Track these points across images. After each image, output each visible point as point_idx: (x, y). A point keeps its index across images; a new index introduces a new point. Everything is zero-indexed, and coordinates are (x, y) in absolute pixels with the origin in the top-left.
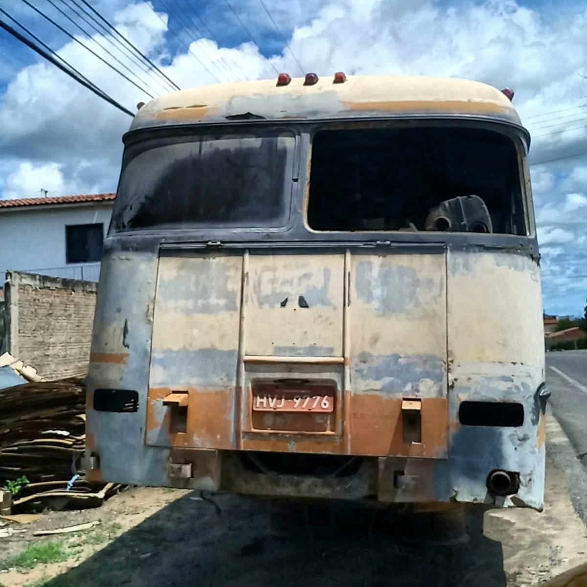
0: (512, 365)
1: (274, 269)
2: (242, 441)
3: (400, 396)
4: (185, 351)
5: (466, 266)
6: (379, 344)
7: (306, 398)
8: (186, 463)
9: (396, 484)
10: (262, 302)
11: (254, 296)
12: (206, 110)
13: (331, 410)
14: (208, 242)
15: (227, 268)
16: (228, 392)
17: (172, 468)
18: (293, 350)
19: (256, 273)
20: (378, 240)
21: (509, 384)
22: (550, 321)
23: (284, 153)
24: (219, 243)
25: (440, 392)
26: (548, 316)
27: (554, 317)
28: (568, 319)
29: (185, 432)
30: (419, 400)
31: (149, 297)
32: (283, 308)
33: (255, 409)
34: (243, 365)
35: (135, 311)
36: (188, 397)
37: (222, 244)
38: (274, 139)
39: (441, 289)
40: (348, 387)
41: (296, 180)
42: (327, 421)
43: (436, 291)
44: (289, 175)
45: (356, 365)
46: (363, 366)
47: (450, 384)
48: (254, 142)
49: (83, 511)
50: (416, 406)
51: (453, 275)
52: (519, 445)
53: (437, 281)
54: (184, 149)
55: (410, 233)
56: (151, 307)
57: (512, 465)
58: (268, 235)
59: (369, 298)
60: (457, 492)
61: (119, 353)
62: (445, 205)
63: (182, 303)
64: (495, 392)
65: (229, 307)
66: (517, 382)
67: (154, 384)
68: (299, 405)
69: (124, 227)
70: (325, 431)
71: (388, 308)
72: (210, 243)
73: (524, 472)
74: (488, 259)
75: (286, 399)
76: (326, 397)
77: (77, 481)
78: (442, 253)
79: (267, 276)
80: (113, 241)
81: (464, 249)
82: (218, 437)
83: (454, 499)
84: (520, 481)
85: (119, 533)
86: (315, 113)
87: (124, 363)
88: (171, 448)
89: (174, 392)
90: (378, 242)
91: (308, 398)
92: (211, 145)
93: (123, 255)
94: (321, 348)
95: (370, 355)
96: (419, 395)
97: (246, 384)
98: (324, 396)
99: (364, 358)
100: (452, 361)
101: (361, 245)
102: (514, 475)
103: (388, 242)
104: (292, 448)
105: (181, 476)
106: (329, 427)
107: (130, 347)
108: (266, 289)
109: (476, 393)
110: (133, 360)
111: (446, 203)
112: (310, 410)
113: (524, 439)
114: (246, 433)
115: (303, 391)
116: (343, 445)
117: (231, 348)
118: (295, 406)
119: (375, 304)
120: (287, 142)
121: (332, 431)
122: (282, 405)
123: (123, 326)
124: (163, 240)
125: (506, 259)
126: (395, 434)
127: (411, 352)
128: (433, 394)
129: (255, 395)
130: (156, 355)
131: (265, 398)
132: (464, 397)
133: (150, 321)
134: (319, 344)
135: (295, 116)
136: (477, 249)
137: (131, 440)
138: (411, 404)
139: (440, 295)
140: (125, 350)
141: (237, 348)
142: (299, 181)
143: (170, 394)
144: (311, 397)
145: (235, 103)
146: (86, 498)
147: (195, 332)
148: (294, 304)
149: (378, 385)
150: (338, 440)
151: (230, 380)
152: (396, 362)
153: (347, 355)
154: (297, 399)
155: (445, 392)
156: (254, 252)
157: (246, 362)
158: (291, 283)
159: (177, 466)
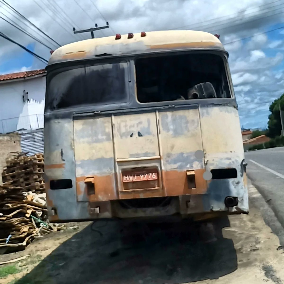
0: (230, 153)
1: (126, 121)
2: (120, 195)
3: (186, 170)
4: (90, 160)
5: (208, 113)
6: (174, 149)
7: (145, 175)
8: (97, 207)
9: (187, 206)
10: (122, 135)
11: (118, 134)
12: (86, 53)
13: (157, 179)
14: (95, 112)
15: (105, 123)
16: (111, 175)
17: (91, 210)
18: (138, 155)
19: (118, 124)
20: (169, 105)
21: (230, 161)
22: (247, 133)
23: (123, 70)
24: (100, 112)
25: (202, 166)
26: (245, 129)
27: (249, 130)
28: (258, 130)
29: (95, 194)
30: (193, 171)
31: (71, 138)
32: (131, 138)
33: (124, 181)
34: (117, 163)
35: (65, 145)
36: (94, 179)
37: (101, 112)
38: (118, 64)
39: (198, 124)
40: (163, 168)
41: (130, 82)
42: (155, 183)
43: (196, 124)
44: (127, 79)
45: (165, 159)
46: (168, 159)
47: (206, 163)
48: (109, 66)
49: (17, 252)
50: (193, 173)
51: (202, 117)
52: (237, 186)
53: (196, 120)
54: (78, 71)
55: (182, 101)
56: (72, 142)
57: (234, 194)
58: (121, 107)
59: (168, 130)
60: (213, 207)
61: (60, 163)
62: (195, 87)
63: (86, 139)
64: (225, 164)
65: (108, 139)
66: (233, 160)
67: (78, 175)
68: (142, 178)
69: (54, 108)
70: (155, 187)
71: (177, 133)
72: (96, 112)
73: (239, 197)
74: (216, 109)
75: (137, 176)
76: (154, 173)
77: (11, 238)
78: (197, 108)
79: (123, 124)
80: (50, 115)
81: (206, 106)
82: (109, 195)
83: (212, 210)
84: (238, 200)
85: (42, 258)
86: (135, 51)
87: (64, 167)
88: (89, 202)
89: (88, 178)
90: (170, 106)
91: (146, 175)
92: (90, 69)
93: (56, 121)
94: (150, 153)
95: (171, 154)
96: (193, 169)
97: (119, 171)
98: (153, 173)
99: (169, 156)
100: (206, 153)
101: (162, 108)
102: (236, 198)
103: (174, 106)
104: (142, 196)
105: (95, 212)
106: (156, 186)
107: (65, 160)
108: (123, 130)
109: (217, 165)
110: (67, 166)
111: (196, 86)
112: (148, 179)
113: (238, 183)
114: (121, 192)
115: (144, 172)
116: (164, 193)
117: (111, 157)
118: (141, 179)
119: (171, 132)
120: (124, 65)
121: (158, 187)
122: (135, 179)
123: (60, 151)
124: (74, 113)
125: (224, 108)
126: (184, 186)
127: (188, 151)
128: (199, 168)
129: (123, 175)
130: (78, 163)
131: (128, 176)
132: (212, 168)
133: (73, 148)
134: (149, 151)
135: (126, 53)
136: (211, 105)
137: (71, 200)
138: (190, 172)
139: (198, 126)
140: (63, 162)
141: (113, 156)
142: (131, 81)
143: (86, 179)
144: (147, 174)
145: (98, 49)
146: (17, 246)
147: (94, 151)
148: (136, 135)
149: (176, 166)
150: (161, 191)
151: (112, 170)
152: (182, 156)
153: (161, 155)
154: (142, 175)
155: (204, 166)
156: (116, 114)
157: (118, 162)
158: (133, 126)
159: (93, 209)
